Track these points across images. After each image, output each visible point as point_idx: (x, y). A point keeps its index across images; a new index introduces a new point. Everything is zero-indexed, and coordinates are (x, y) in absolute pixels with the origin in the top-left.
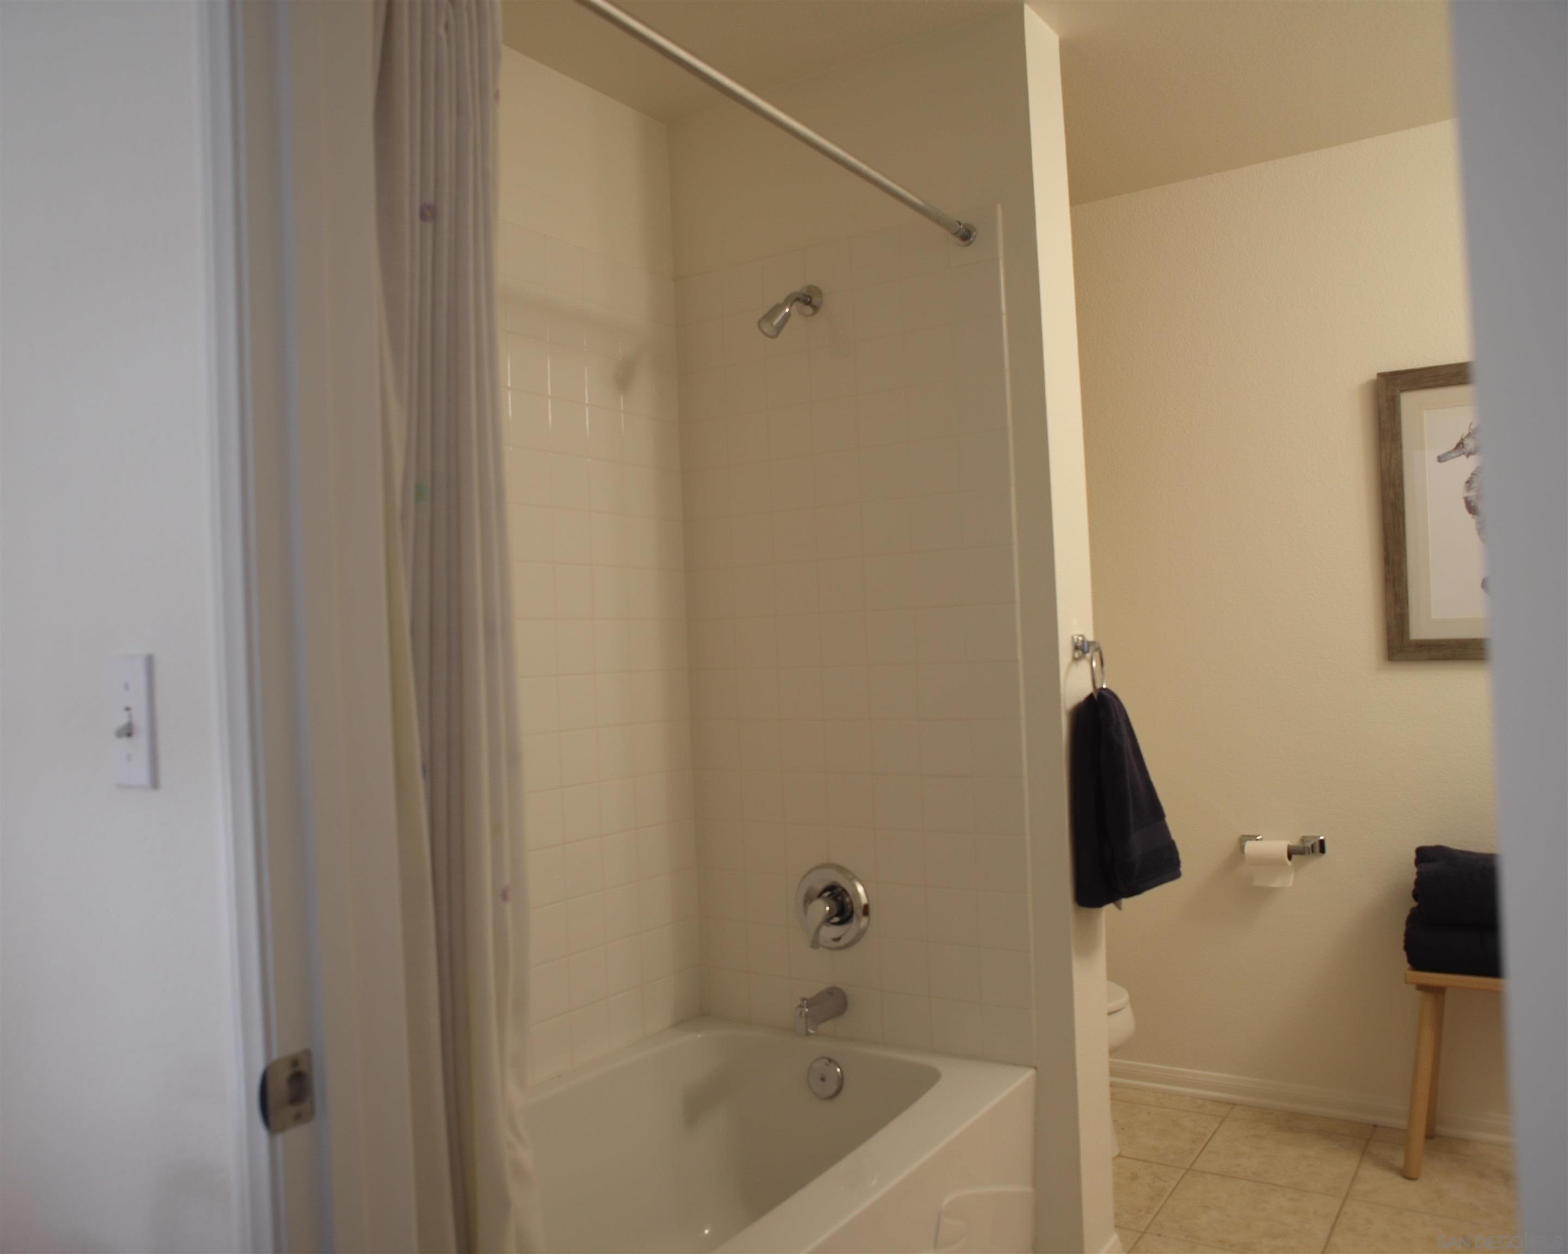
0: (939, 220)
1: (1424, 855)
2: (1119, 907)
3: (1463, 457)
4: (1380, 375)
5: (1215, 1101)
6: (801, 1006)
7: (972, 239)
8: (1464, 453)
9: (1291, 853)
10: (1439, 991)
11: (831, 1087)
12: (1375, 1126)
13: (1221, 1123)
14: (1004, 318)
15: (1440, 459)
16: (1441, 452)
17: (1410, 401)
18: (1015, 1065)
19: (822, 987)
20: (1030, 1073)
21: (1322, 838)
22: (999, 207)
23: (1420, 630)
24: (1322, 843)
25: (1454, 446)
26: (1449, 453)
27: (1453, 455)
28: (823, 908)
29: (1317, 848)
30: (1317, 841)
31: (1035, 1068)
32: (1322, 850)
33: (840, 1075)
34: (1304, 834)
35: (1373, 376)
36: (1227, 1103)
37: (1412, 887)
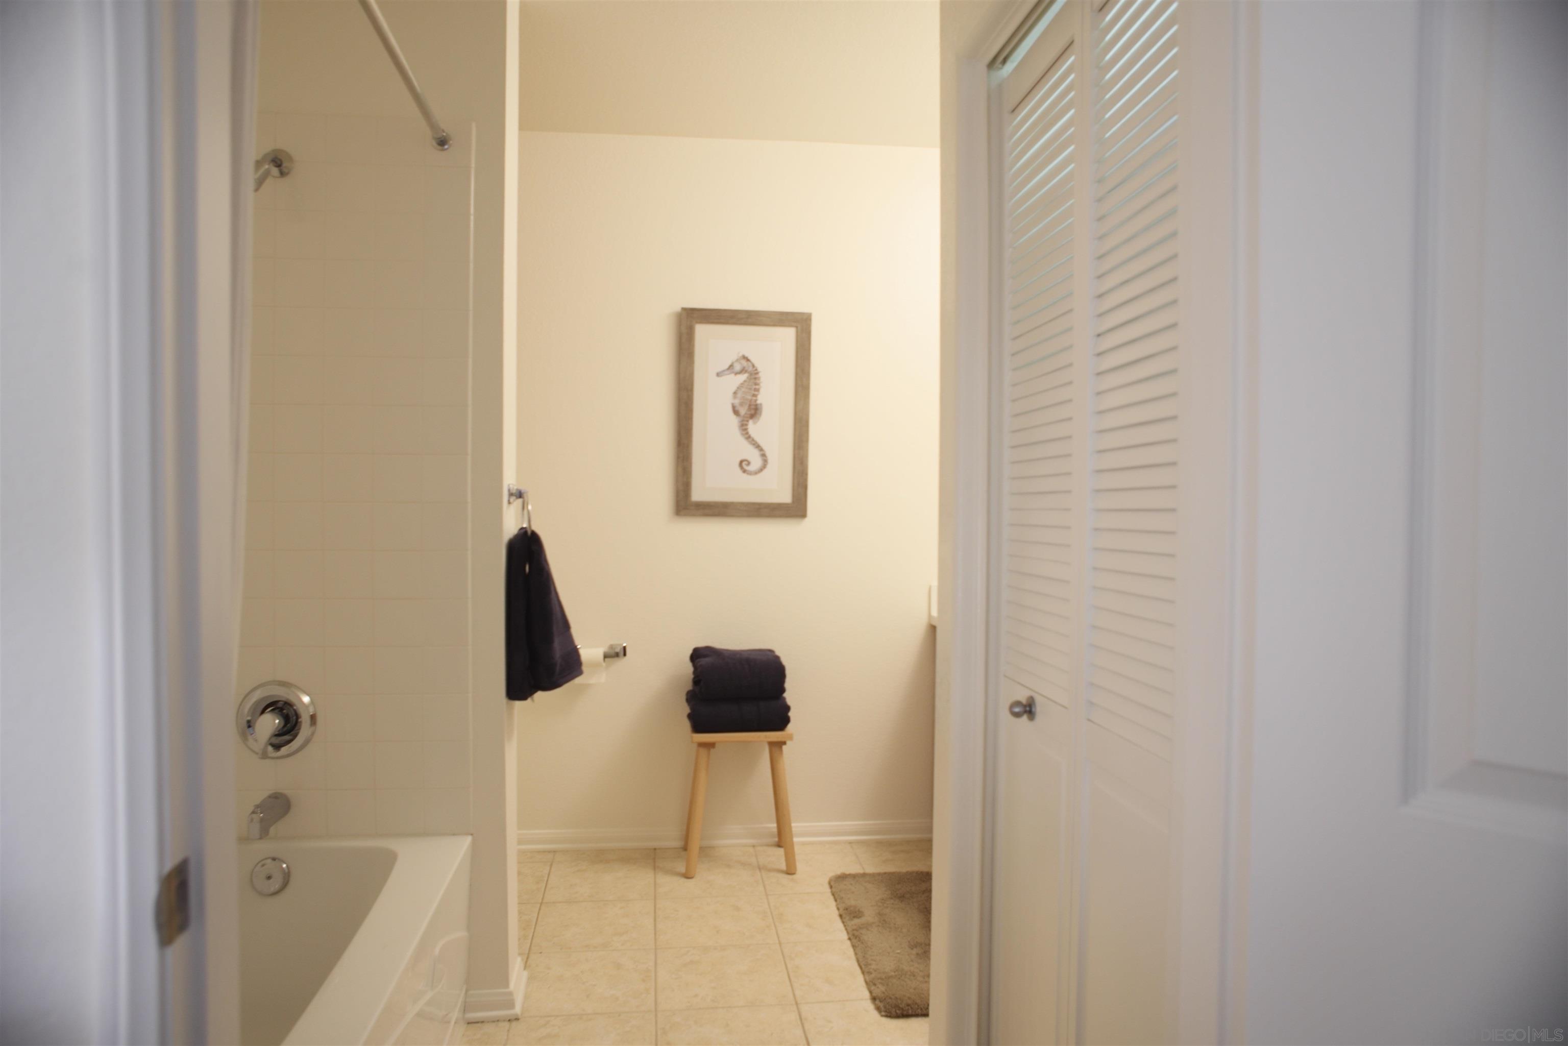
0: (432, 124)
1: (697, 655)
2: (533, 700)
3: (732, 376)
4: (684, 309)
5: (539, 852)
6: (253, 812)
7: (446, 147)
8: (733, 372)
9: (606, 656)
10: (710, 746)
11: (275, 884)
12: (655, 849)
13: (551, 865)
14: (472, 218)
15: (718, 375)
16: (719, 369)
17: (702, 331)
18: (454, 835)
19: (266, 794)
20: (469, 839)
21: (624, 645)
22: (474, 125)
23: (698, 494)
24: (625, 648)
25: (726, 366)
26: (724, 371)
27: (726, 372)
28: (270, 723)
29: (622, 653)
30: (622, 647)
31: (472, 835)
32: (625, 654)
33: (287, 871)
34: (612, 643)
35: (678, 308)
36: (549, 852)
37: (692, 676)
